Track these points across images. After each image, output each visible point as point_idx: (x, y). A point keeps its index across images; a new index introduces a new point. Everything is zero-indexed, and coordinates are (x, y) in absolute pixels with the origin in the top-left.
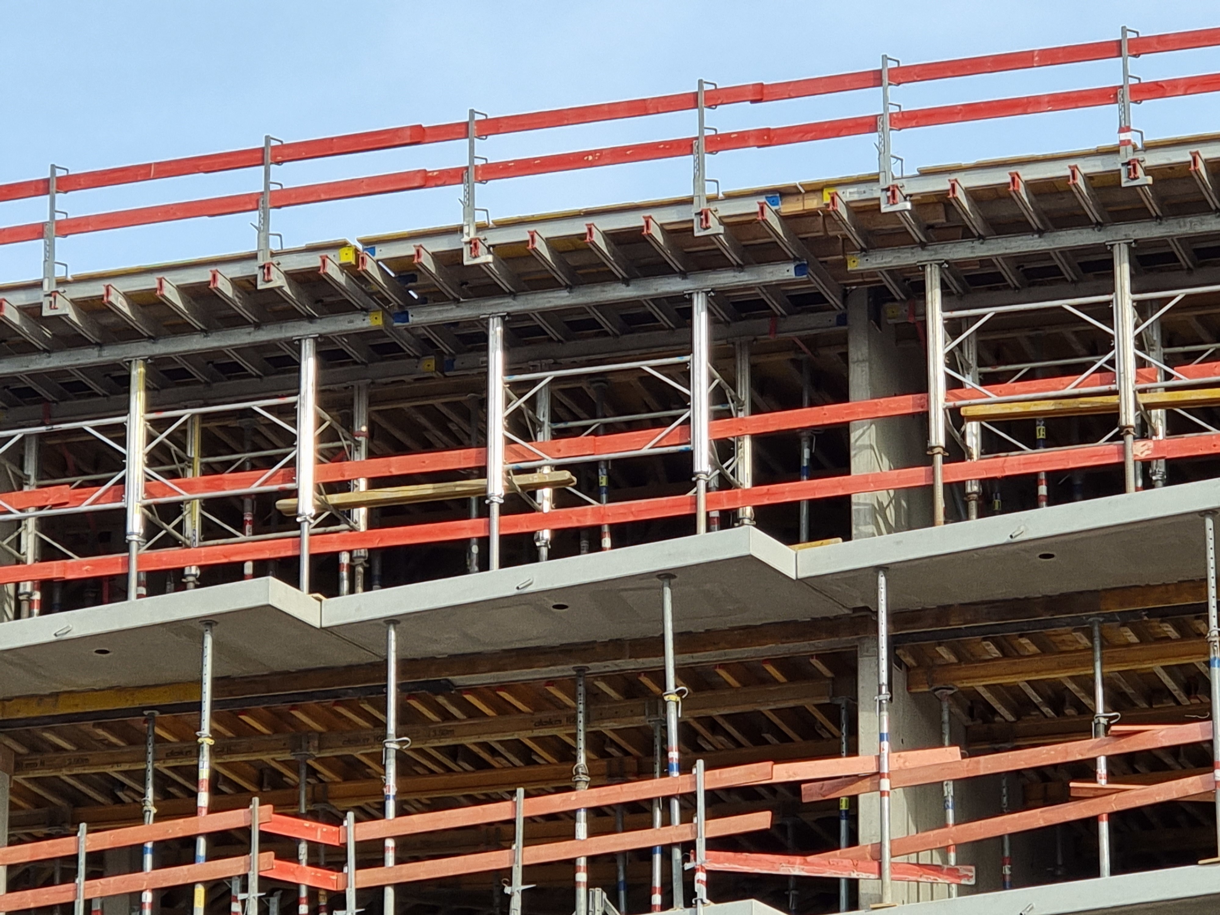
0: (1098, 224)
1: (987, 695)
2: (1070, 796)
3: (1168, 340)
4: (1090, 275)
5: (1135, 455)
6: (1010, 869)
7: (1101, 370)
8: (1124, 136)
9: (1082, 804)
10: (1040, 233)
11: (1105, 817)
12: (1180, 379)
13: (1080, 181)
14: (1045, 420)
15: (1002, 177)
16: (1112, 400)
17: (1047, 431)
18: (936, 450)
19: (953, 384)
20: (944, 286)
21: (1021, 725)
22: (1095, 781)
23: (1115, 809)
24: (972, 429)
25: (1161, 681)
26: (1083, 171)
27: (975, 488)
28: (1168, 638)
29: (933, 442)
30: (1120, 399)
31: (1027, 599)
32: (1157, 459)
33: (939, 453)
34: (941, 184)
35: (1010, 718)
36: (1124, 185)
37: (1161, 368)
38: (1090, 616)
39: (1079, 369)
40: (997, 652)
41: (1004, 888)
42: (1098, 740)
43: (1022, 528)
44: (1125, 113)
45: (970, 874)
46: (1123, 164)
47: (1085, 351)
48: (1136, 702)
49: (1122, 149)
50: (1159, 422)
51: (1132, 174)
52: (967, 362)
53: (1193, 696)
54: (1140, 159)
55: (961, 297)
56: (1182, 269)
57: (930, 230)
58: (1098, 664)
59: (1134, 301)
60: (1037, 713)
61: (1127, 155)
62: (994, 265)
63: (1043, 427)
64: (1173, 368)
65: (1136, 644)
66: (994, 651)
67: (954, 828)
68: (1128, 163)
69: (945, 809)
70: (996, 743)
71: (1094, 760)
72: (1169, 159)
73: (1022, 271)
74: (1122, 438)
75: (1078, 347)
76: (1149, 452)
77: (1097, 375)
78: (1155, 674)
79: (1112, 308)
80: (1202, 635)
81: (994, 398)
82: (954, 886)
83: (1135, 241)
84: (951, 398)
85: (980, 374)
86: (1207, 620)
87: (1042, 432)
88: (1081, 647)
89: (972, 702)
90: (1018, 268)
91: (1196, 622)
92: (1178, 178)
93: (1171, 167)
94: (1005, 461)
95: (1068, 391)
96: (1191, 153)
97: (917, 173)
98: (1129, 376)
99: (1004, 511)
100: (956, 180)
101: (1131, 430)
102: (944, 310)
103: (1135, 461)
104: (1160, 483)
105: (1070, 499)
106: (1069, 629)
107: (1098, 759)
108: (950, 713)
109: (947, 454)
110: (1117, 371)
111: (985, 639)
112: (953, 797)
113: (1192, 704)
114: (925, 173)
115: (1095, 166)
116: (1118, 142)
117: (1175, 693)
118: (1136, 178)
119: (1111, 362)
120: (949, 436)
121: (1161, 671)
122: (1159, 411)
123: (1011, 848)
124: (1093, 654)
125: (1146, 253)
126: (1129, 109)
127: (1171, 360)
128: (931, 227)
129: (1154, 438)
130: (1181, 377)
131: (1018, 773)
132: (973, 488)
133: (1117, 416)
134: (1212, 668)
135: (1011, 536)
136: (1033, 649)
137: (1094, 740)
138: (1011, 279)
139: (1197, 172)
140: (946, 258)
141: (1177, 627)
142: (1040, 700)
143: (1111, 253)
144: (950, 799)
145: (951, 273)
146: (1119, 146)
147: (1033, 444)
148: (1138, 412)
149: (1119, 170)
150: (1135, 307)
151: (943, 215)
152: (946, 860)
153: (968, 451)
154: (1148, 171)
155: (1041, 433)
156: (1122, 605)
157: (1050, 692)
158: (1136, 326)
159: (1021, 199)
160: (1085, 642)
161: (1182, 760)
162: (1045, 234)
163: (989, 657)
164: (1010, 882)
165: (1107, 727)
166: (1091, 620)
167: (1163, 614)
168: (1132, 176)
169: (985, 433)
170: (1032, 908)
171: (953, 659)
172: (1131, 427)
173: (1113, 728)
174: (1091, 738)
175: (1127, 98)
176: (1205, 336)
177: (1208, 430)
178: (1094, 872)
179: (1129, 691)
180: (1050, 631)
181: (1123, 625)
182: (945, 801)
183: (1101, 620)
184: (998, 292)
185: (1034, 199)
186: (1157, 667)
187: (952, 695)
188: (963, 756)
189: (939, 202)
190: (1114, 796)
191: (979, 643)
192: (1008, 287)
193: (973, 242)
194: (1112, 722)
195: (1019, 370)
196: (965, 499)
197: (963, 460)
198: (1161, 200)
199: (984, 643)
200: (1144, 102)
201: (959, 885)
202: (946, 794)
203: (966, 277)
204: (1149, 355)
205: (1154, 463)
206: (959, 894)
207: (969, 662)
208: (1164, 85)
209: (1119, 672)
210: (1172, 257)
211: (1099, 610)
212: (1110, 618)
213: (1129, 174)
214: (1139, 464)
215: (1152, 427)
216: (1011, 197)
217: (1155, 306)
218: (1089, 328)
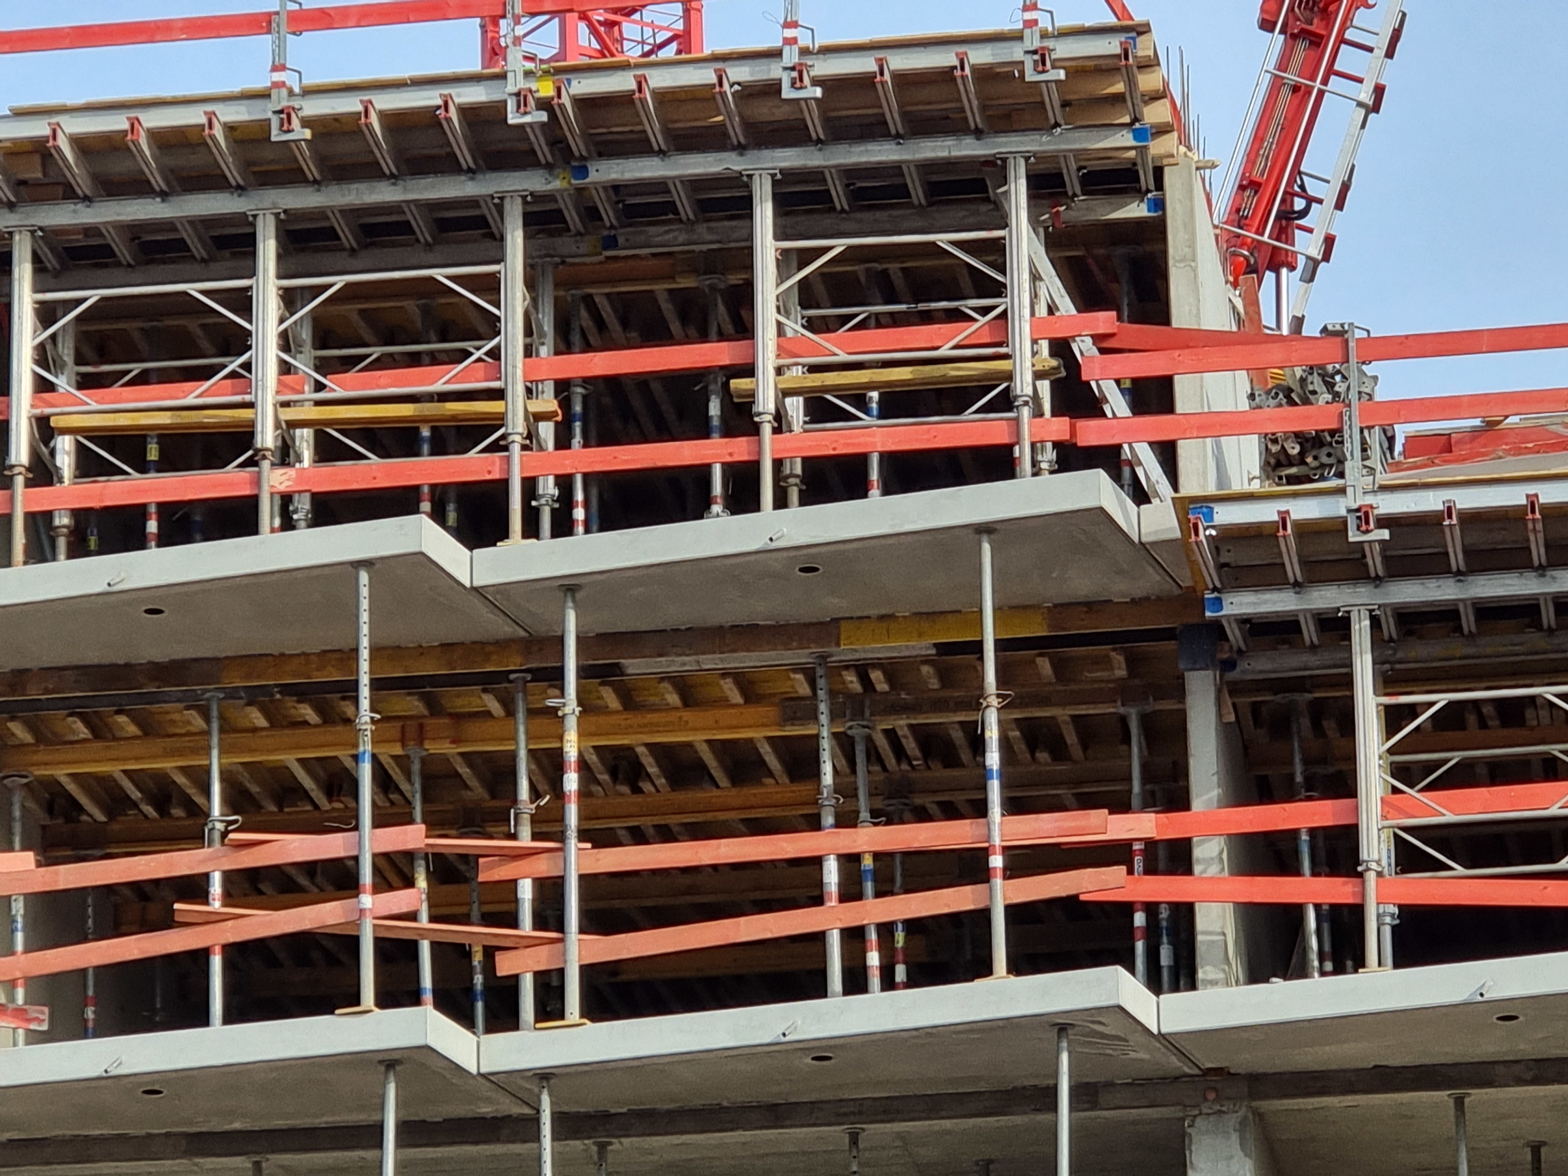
0: (239, 187)
1: (72, 788)
2: (174, 921)
3: (322, 339)
4: (227, 253)
5: (272, 486)
6: (95, 1012)
7: (233, 375)
8: (278, 77)
9: (188, 931)
10: (164, 195)
11: (218, 949)
12: (334, 390)
13: (218, 132)
14: (160, 436)
15: (118, 123)
16: (245, 414)
17: (162, 452)
18: (16, 470)
19: (43, 386)
20: (36, 259)
21: (115, 827)
22: (207, 903)
23: (232, 940)
24: (65, 445)
25: (296, 778)
26: (223, 119)
27: (66, 521)
28: (305, 723)
29: (13, 460)
30: (256, 414)
31: (127, 665)
32: (300, 492)
33: (20, 474)
34: (38, 129)
35: (101, 817)
36: (274, 139)
37: (310, 375)
38: (206, 691)
39: (206, 373)
40: (86, 731)
41: (85, 1037)
42: (210, 850)
43: (123, 575)
44: (280, 48)
45: (42, 1017)
46: (275, 112)
47: (213, 351)
48: (263, 803)
49: (274, 92)
50: (305, 444)
51: (285, 125)
52: (61, 357)
53: (335, 798)
54: (297, 106)
55: (57, 274)
56: (343, 249)
57: (22, 188)
58: (215, 753)
59: (280, 288)
60: (136, 812)
61: (280, 100)
62: (101, 235)
63: (155, 446)
64: (325, 376)
65: (263, 729)
66: (82, 731)
67: (24, 956)
68: (281, 112)
69: (13, 931)
70: (81, 849)
71: (206, 876)
72: (333, 108)
73: (139, 244)
74: (256, 464)
75: (205, 344)
76: (290, 483)
77: (228, 382)
78: (287, 768)
79: (251, 297)
80: (348, 721)
81: (94, 406)
82: (21, 1032)
83: (285, 211)
84: (40, 404)
85: (78, 374)
86: (356, 701)
87: (153, 452)
88: (192, 729)
89: (51, 794)
90: (133, 239)
91: (343, 703)
92: (344, 133)
93: (336, 119)
94: (104, 487)
95: (190, 401)
96: (361, 101)
97: (8, 113)
98: (269, 384)
99: (103, 551)
100: (58, 125)
101: (268, 454)
102: (36, 290)
103: (272, 494)
104: (303, 524)
105: (187, 539)
106: (181, 705)
107: (211, 875)
108: (23, 807)
109: (30, 476)
110: (253, 377)
111: (71, 715)
112: (25, 916)
113: (333, 809)
114: (20, 114)
115: (237, 113)
116: (269, 84)
117: (313, 794)
118: (289, 131)
119: (247, 366)
120: (35, 454)
121: (296, 764)
122: (305, 431)
123: (96, 986)
124: (209, 741)
125: (300, 227)
126: (285, 42)
127: (323, 366)
128: (23, 183)
129: (297, 465)
130: (336, 388)
131: (109, 889)
132: (63, 520)
133: (251, 435)
134: (361, 765)
135: (109, 585)
136: (132, 729)
137: (206, 851)
138: (123, 252)
139: (369, 126)
140: (40, 224)
141: (320, 710)
142: (139, 795)
143: (253, 225)
144: (20, 919)
145: (46, 243)
146: (271, 88)
147: (142, 467)
148: (279, 431)
149: (269, 120)
150: (281, 296)
151: (40, 168)
152: (12, 998)
153: (57, 473)
154: (306, 123)
155: (153, 454)
156: (248, 676)
157: (151, 784)
158: (282, 321)
159: (141, 152)
160: (199, 723)
161: (319, 879)
162: (170, 198)
163: (76, 738)
164: (94, 1029)
165: (224, 835)
166: (208, 695)
167: (301, 692)
168: (285, 128)
169: (81, 449)
170: (120, 1064)
171: (28, 738)
172: (267, 449)
173: (232, 836)
174: (203, 847)
175: (284, 28)
176: (367, 336)
177: (366, 458)
178: (201, 1019)
179: (254, 789)
180: (155, 707)
181: (250, 704)
182: (14, 921)
183: (222, 696)
184: (105, 271)
185: (157, 152)
186: (290, 759)
187: (26, 785)
188: (39, 865)
189: (36, 152)
190: (230, 923)
191: (64, 719)
192: (119, 264)
193: (75, 204)
194: (230, 828)
195: (129, 372)
196: (52, 533)
197: (50, 483)
198: (322, 160)
199: (70, 719)
200: (304, 34)
201: (28, 1031)
202: (14, 912)
203: (65, 249)
204: (295, 358)
205: (296, 497)
206: (28, 1043)
207: (49, 743)
208: (332, 13)
209: (242, 764)
210: (331, 234)
211: (219, 683)
212: (232, 694)
213: (282, 125)
214: (277, 499)
215: (295, 452)
216: (129, 149)
217: (308, 296)
218: (220, 320)
